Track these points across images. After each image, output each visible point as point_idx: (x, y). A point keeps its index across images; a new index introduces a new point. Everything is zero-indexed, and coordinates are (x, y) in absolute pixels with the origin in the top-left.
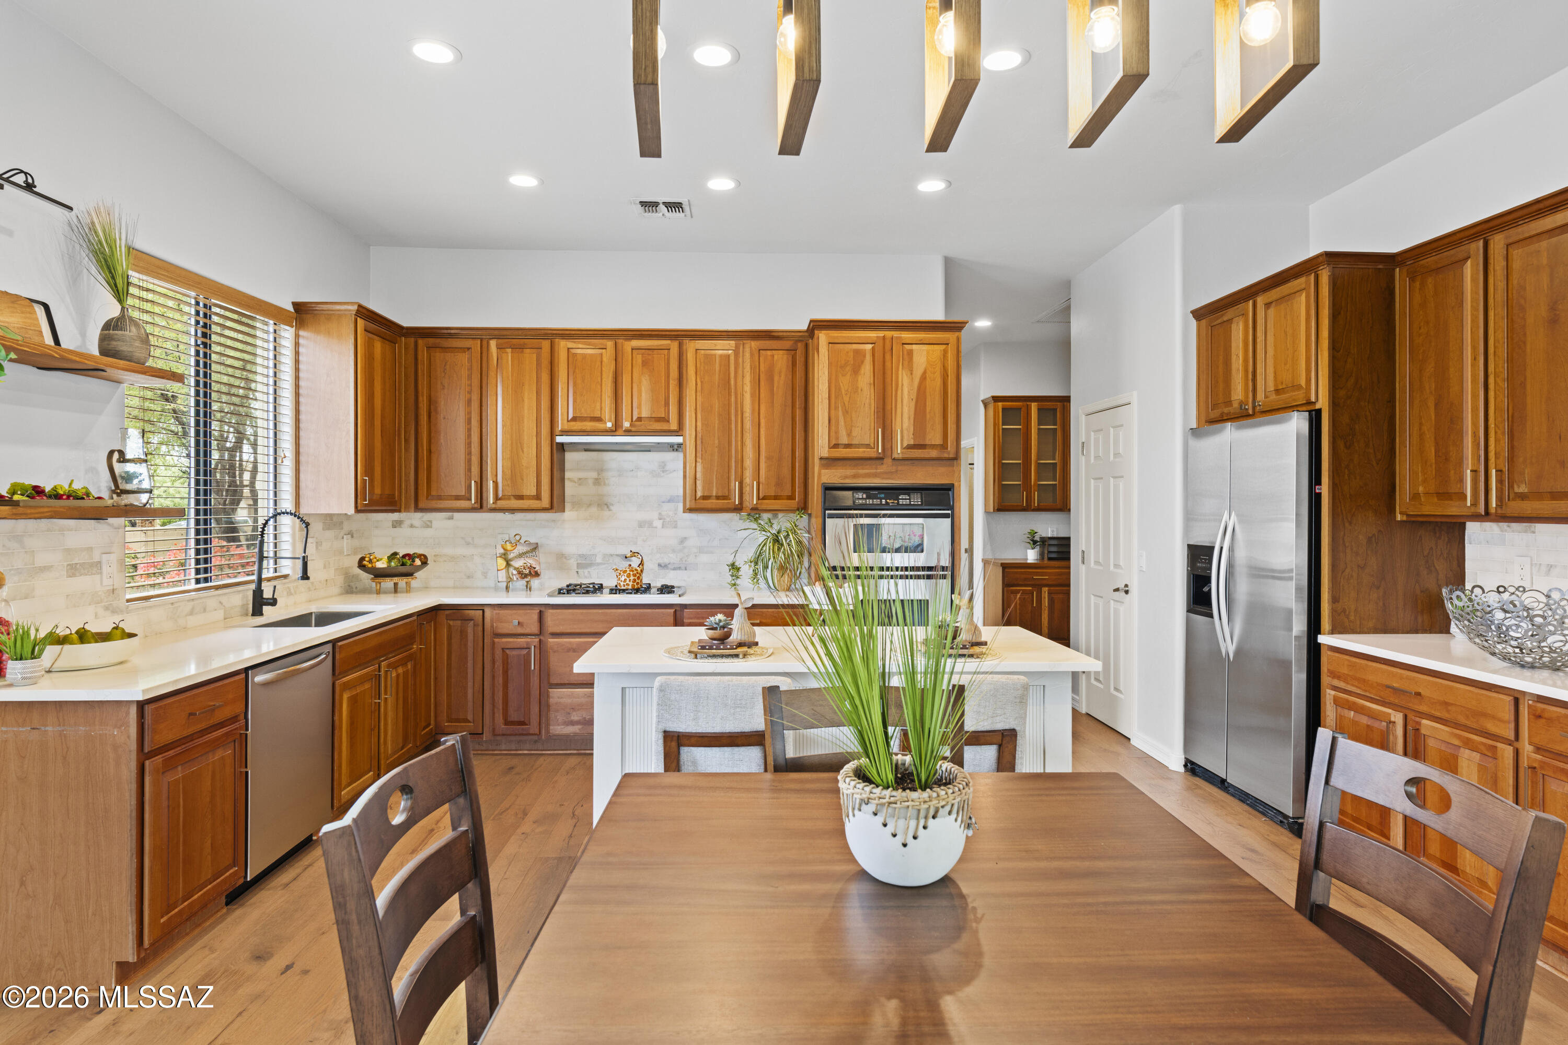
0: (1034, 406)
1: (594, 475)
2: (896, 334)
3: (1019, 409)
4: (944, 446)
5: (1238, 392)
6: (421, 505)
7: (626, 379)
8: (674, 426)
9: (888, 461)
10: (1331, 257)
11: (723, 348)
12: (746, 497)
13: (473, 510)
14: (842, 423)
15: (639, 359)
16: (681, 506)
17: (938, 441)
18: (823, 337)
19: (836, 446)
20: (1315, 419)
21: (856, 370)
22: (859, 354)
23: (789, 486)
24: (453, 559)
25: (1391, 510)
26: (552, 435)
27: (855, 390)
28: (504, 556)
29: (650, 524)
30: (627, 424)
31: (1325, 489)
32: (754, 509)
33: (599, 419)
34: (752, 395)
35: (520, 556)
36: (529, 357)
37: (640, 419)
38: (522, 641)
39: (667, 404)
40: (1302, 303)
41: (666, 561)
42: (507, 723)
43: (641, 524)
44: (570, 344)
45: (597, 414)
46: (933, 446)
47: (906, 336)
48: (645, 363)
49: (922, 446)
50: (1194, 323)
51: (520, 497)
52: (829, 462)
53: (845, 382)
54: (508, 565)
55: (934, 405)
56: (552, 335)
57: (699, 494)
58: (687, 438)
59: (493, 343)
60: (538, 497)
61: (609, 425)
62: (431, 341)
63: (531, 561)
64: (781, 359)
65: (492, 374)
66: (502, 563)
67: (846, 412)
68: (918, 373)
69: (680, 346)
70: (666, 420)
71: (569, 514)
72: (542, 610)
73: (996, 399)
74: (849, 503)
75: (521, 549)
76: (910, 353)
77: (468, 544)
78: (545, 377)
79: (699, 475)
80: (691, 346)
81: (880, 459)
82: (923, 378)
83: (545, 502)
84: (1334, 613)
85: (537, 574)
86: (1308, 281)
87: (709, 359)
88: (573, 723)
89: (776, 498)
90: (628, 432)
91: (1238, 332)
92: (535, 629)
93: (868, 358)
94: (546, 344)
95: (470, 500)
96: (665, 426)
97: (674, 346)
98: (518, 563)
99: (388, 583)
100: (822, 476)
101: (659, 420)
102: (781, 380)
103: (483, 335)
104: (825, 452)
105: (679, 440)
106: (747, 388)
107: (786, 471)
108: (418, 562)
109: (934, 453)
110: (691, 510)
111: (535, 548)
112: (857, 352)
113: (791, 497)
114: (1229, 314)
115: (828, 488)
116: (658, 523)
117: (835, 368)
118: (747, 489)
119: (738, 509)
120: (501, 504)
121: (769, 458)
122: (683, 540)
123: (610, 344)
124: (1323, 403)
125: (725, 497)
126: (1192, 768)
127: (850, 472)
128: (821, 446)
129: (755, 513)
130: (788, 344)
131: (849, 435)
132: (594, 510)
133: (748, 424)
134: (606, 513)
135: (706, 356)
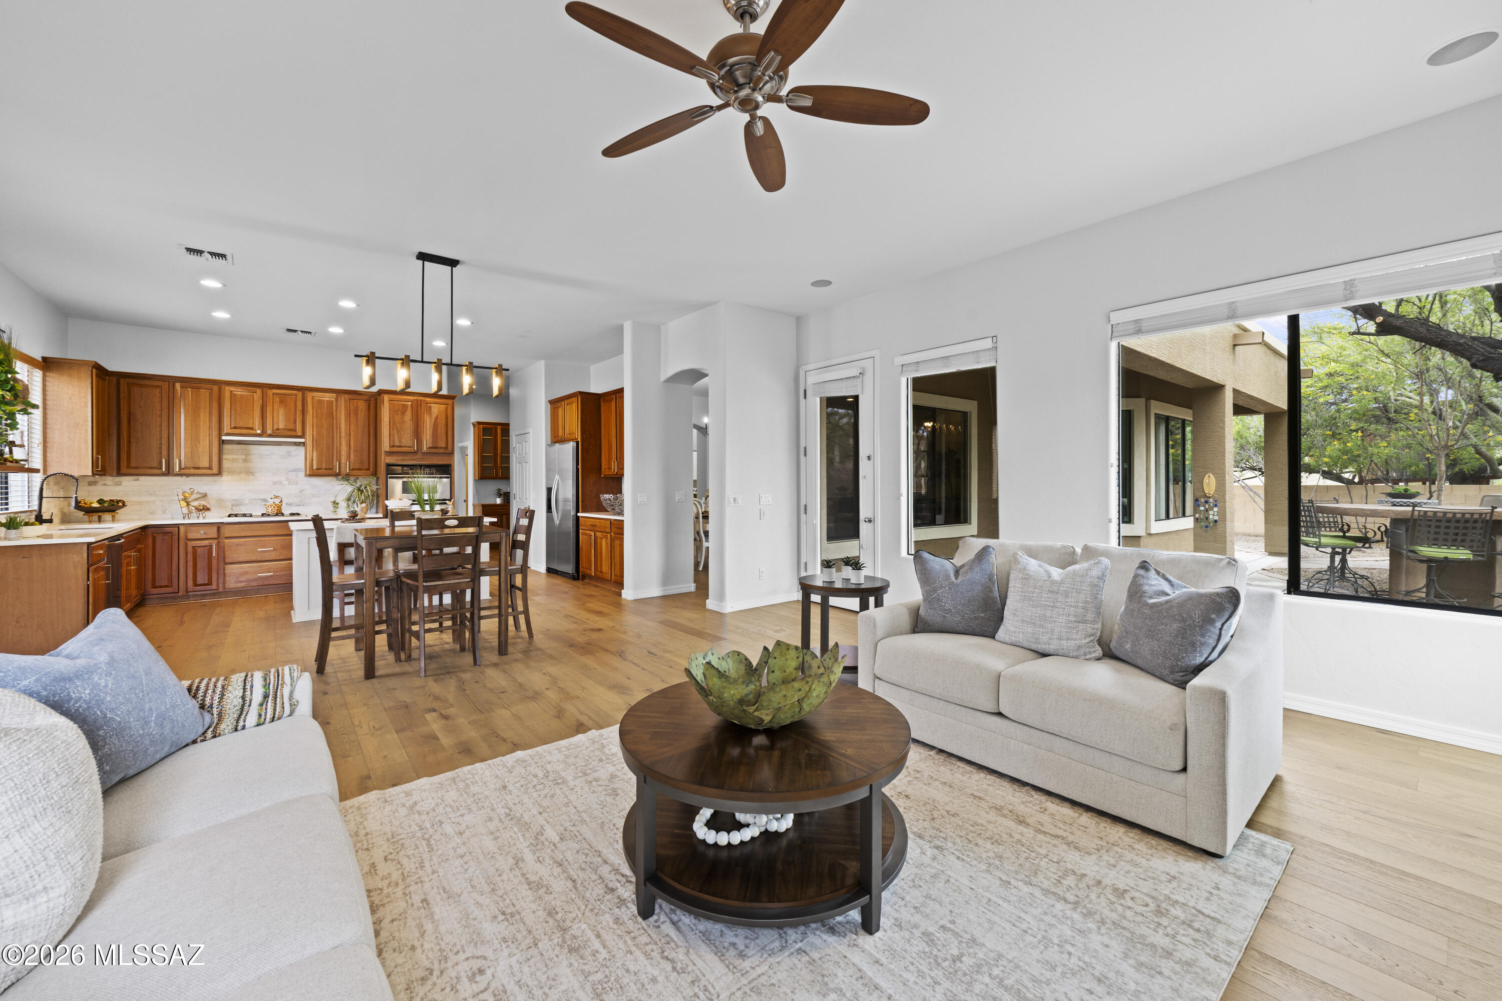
0: (499, 428)
1: (243, 457)
2: (423, 398)
3: (491, 429)
4: (446, 448)
5: (560, 433)
6: (122, 471)
7: (269, 410)
8: (300, 433)
9: (419, 454)
10: (581, 393)
11: (328, 397)
12: (343, 469)
13: (163, 475)
14: (396, 436)
15: (277, 399)
16: (303, 474)
17: (444, 445)
18: (386, 398)
19: (393, 446)
20: (577, 443)
21: (403, 413)
22: (405, 407)
23: (367, 464)
24: (139, 503)
25: (600, 473)
26: (220, 435)
27: (403, 422)
28: (185, 499)
29: (281, 483)
30: (269, 432)
31: (580, 467)
32: (348, 475)
33: (252, 429)
34: (346, 421)
35: (196, 499)
36: (204, 393)
37: (278, 429)
38: (206, 543)
39: (295, 422)
40: (574, 405)
41: (291, 502)
42: (196, 585)
43: (275, 483)
44: (232, 389)
45: (251, 426)
46: (441, 448)
47: (428, 399)
48: (281, 402)
49: (437, 448)
50: (549, 405)
51: (198, 468)
52: (389, 453)
53: (397, 418)
54: (188, 504)
55: (441, 430)
56: (220, 384)
57: (315, 467)
58: (308, 439)
59: (178, 385)
60: (210, 468)
61: (259, 432)
62: (131, 380)
63: (203, 503)
64: (362, 405)
65: (177, 401)
66: (184, 504)
67: (398, 431)
68: (434, 416)
69: (303, 394)
70: (295, 430)
71: (225, 478)
72: (219, 526)
73: (479, 423)
74: (400, 471)
75: (195, 496)
76: (430, 407)
77: (151, 494)
78: (215, 405)
79: (315, 458)
80: (310, 395)
81: (415, 453)
82: (437, 418)
83: (215, 470)
84: (583, 506)
85: (208, 509)
86: (575, 399)
87: (321, 402)
88: (241, 582)
89: (359, 469)
90: (270, 436)
91: (560, 411)
92: (215, 536)
93: (409, 408)
94: (216, 388)
95: (161, 468)
96: (294, 434)
97: (300, 394)
98: (196, 504)
99: (95, 517)
100: (384, 460)
101: (290, 430)
102: (362, 415)
103: (171, 380)
104: (388, 449)
105: (303, 440)
106: (343, 417)
107: (365, 457)
108: (121, 504)
109: (442, 451)
110: (310, 475)
111: (205, 496)
112: (404, 405)
113: (368, 469)
114: (558, 405)
115: (389, 465)
116: (287, 483)
117: (393, 412)
118: (343, 465)
119: (336, 475)
120: (183, 471)
121: (355, 451)
122: (302, 491)
123: (259, 391)
124: (579, 440)
125: (330, 469)
126: (549, 570)
127: (400, 458)
128: (385, 445)
129: (346, 477)
130: (365, 398)
131: (400, 441)
132: (243, 475)
133: (343, 434)
134: (252, 477)
135: (319, 400)
